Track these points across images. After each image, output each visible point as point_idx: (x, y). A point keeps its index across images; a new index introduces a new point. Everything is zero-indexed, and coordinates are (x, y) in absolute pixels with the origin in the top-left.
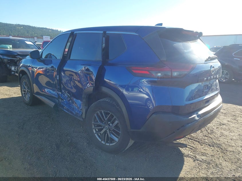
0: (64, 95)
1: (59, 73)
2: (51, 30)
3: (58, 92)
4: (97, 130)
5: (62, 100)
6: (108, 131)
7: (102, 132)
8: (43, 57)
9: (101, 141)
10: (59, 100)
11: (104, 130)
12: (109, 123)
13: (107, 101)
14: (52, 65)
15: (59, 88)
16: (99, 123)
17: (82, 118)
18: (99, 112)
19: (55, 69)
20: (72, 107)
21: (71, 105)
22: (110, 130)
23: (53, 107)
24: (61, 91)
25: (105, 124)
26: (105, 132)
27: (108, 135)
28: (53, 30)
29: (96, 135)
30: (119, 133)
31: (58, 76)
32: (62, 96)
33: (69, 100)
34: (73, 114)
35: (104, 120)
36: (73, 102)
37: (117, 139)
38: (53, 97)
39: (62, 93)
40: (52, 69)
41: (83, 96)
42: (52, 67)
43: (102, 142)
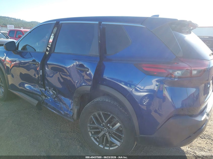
0: (48, 91)
1: (43, 68)
2: (13, 19)
3: (41, 88)
4: (93, 133)
5: (46, 97)
6: (107, 133)
7: (100, 135)
8: (20, 49)
9: (99, 144)
10: (42, 98)
11: (102, 133)
12: (109, 125)
13: (107, 101)
14: (34, 59)
15: (42, 84)
16: (96, 125)
17: (73, 119)
18: (96, 114)
19: (38, 63)
20: (58, 106)
21: (58, 103)
22: (109, 133)
23: (36, 105)
24: (44, 88)
25: (103, 126)
26: (104, 135)
27: (107, 138)
28: (15, 19)
29: (92, 138)
30: (121, 136)
31: (41, 71)
32: (46, 93)
33: (55, 98)
34: (61, 113)
35: (103, 122)
36: (60, 100)
37: (118, 144)
38: (34, 94)
39: (45, 90)
40: (34, 63)
41: (74, 95)
42: (34, 61)
43: (99, 146)
